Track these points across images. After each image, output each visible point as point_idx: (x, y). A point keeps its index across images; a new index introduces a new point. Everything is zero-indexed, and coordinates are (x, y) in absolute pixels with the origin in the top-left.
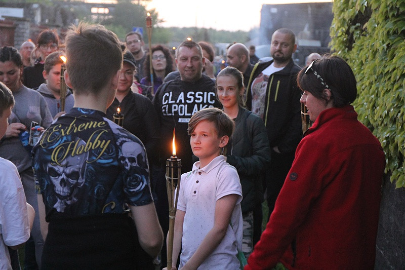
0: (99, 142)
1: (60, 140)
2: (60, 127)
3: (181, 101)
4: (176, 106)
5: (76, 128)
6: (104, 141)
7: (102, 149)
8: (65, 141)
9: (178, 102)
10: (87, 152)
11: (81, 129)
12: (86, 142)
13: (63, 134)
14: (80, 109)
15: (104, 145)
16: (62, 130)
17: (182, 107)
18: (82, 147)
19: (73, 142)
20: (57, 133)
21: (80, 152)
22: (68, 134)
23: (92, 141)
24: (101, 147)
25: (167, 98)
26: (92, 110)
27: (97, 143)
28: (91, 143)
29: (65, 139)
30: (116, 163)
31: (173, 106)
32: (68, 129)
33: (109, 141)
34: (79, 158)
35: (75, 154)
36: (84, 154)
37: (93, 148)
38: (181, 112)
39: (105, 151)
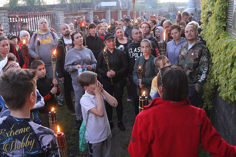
0: (29, 142)
1: (7, 140)
2: (5, 131)
3: (135, 51)
4: (134, 54)
5: (14, 133)
6: (31, 141)
7: (31, 146)
8: (10, 141)
9: (134, 52)
10: (23, 148)
11: (17, 134)
12: (21, 142)
13: (8, 136)
14: (15, 118)
15: (32, 143)
16: (7, 133)
17: (136, 54)
18: (19, 145)
19: (14, 141)
20: (4, 135)
21: (19, 148)
22: (10, 136)
23: (25, 142)
24: (30, 145)
25: (130, 51)
26: (22, 119)
27: (28, 143)
28: (24, 143)
29: (9, 139)
30: (40, 152)
31: (133, 54)
32: (10, 133)
33: (34, 140)
34: (19, 151)
35: (17, 149)
36: (21, 149)
37: (26, 146)
38: (136, 56)
39: (33, 147)
